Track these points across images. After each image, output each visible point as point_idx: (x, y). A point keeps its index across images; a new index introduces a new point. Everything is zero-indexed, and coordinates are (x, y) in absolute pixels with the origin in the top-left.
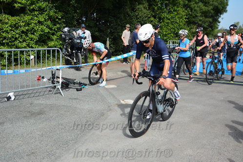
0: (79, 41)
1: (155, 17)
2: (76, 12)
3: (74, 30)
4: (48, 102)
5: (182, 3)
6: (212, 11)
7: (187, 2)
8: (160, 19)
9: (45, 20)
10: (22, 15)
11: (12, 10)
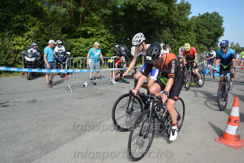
0: (125, 53)
1: (175, 38)
2: (123, 35)
3: (122, 46)
5: (193, 29)
6: (213, 35)
7: (197, 29)
8: (178, 39)
9: (105, 40)
10: (91, 37)
11: (86, 35)
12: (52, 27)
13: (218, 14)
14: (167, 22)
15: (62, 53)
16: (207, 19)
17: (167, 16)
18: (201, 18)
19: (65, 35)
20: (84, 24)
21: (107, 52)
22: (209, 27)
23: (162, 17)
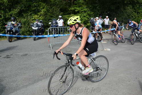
1: (135, 12)
9: (86, 15)
12: (54, 8)
14: (130, 1)
19: (62, 13)
20: (74, 6)
21: (88, 22)
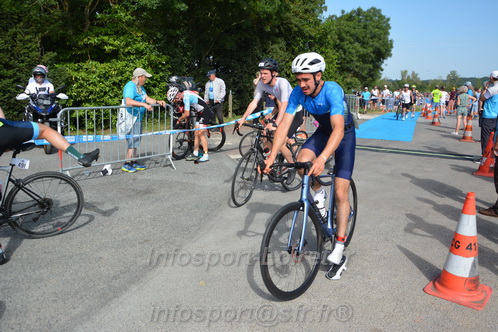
2: (185, 55)
4: (157, 177)
5: (331, 42)
6: (372, 55)
7: (338, 41)
10: (114, 60)
11: (101, 55)
12: (15, 34)
13: (379, 11)
14: (278, 27)
15: (47, 96)
16: (359, 21)
17: (278, 13)
18: (347, 20)
19: (52, 54)
20: (96, 30)
22: (363, 38)
23: (269, 16)
